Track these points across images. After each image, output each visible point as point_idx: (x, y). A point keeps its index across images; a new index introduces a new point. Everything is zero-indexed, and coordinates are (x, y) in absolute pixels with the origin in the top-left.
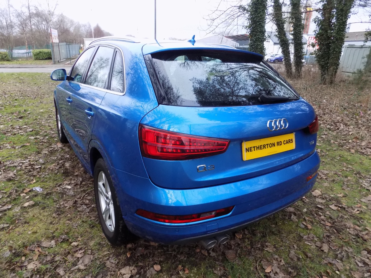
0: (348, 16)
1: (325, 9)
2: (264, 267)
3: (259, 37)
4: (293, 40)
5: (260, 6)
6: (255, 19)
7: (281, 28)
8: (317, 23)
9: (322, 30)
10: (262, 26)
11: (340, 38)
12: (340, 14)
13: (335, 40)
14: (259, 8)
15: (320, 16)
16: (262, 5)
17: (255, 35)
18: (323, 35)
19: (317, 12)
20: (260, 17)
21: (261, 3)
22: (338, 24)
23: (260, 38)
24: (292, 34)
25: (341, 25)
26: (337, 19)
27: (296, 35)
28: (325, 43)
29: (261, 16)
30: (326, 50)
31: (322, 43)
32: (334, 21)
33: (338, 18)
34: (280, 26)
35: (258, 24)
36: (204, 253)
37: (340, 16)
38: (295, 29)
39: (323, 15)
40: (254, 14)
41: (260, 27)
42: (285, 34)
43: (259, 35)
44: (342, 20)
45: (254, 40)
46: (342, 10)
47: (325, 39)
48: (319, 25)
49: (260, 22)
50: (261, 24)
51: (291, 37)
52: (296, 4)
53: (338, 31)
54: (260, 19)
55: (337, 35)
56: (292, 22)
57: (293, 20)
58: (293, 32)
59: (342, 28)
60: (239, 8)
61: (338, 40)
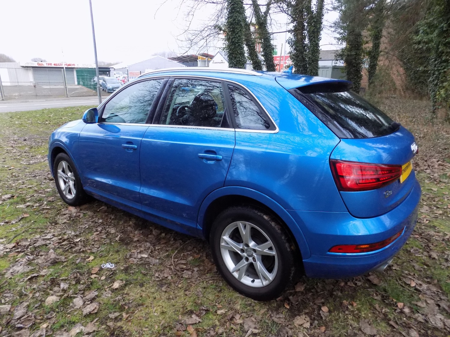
0: (319, 38)
1: (297, 31)
2: (407, 283)
3: (239, 60)
4: (264, 61)
5: (237, 26)
6: (233, 40)
7: (252, 49)
8: (290, 44)
9: (297, 51)
10: (241, 47)
11: (315, 59)
12: (312, 36)
13: (311, 62)
14: (237, 28)
15: (292, 37)
16: (239, 25)
17: (235, 58)
18: (298, 57)
19: (290, 33)
20: (239, 38)
21: (237, 23)
22: (312, 46)
23: (241, 61)
24: (262, 55)
25: (315, 47)
26: (310, 40)
27: (267, 56)
28: (301, 65)
29: (239, 36)
30: (303, 72)
31: (299, 64)
32: (307, 41)
33: (312, 40)
34: (251, 46)
35: (237, 45)
36: (351, 285)
37: (313, 38)
38: (264, 50)
39: (295, 35)
40: (232, 35)
41: (240, 49)
42: (257, 56)
43: (240, 58)
44: (315, 41)
45: (235, 63)
46: (313, 32)
47: (301, 61)
48: (293, 46)
49: (238, 44)
50: (240, 45)
51: (263, 58)
52: (263, 23)
53: (313, 53)
54: (239, 40)
55: (312, 57)
56: (261, 43)
57: (262, 40)
58: (263, 53)
59: (316, 49)
60: (215, 28)
61: (314, 62)
